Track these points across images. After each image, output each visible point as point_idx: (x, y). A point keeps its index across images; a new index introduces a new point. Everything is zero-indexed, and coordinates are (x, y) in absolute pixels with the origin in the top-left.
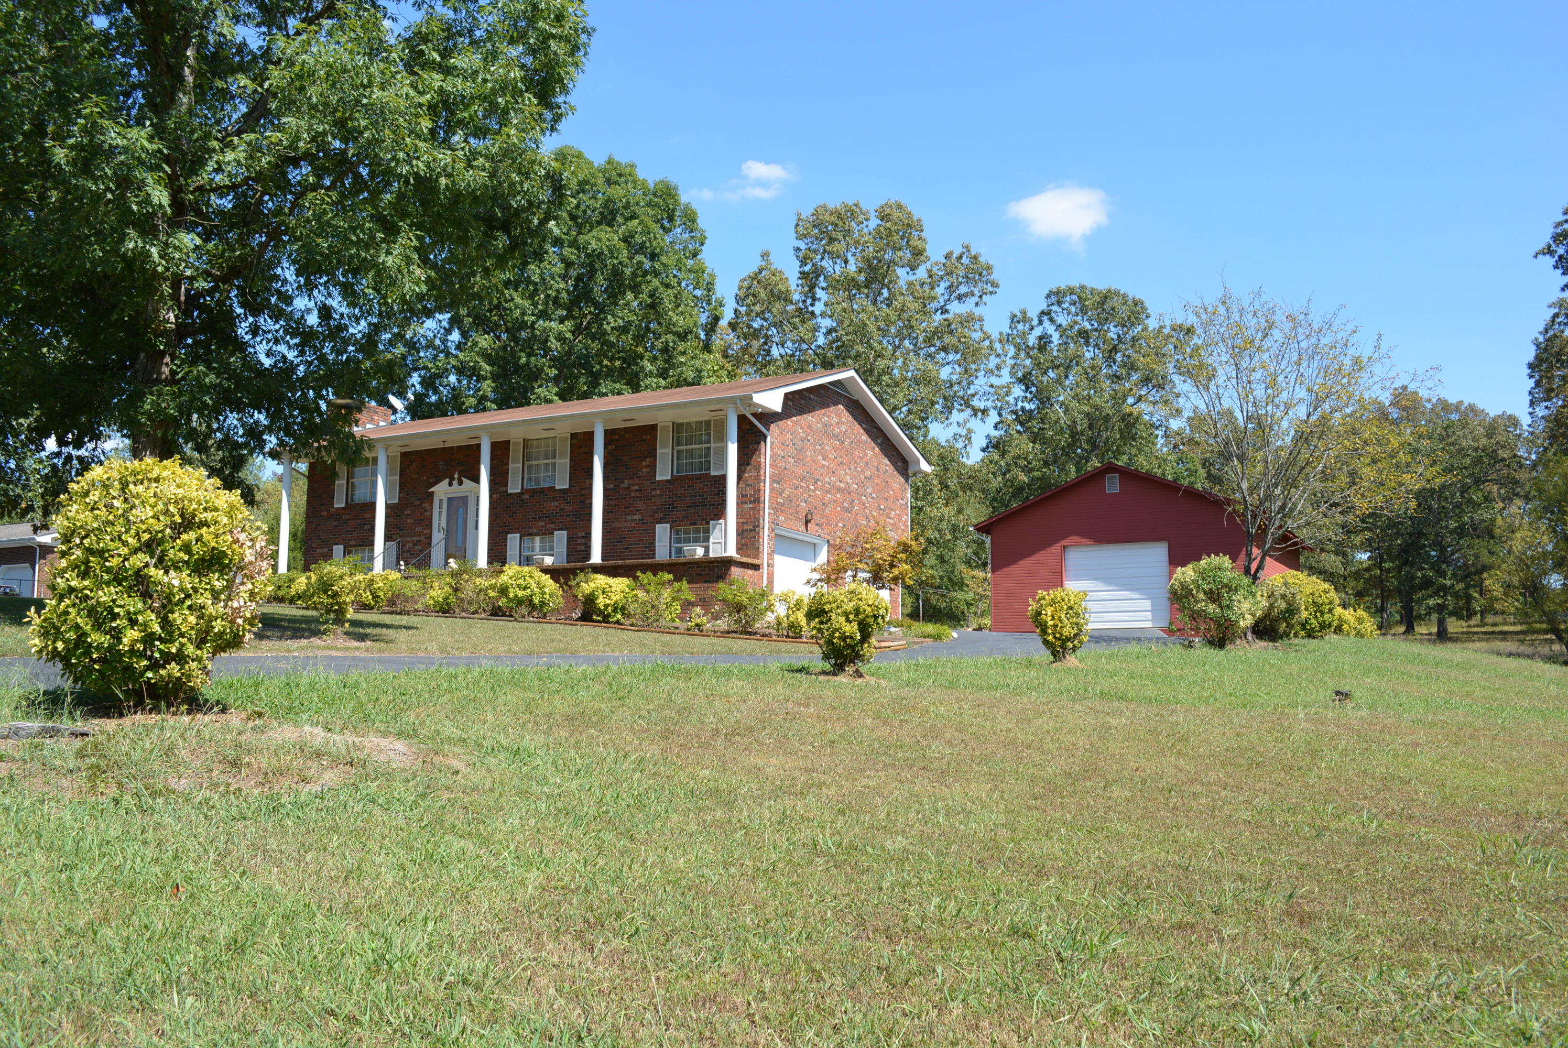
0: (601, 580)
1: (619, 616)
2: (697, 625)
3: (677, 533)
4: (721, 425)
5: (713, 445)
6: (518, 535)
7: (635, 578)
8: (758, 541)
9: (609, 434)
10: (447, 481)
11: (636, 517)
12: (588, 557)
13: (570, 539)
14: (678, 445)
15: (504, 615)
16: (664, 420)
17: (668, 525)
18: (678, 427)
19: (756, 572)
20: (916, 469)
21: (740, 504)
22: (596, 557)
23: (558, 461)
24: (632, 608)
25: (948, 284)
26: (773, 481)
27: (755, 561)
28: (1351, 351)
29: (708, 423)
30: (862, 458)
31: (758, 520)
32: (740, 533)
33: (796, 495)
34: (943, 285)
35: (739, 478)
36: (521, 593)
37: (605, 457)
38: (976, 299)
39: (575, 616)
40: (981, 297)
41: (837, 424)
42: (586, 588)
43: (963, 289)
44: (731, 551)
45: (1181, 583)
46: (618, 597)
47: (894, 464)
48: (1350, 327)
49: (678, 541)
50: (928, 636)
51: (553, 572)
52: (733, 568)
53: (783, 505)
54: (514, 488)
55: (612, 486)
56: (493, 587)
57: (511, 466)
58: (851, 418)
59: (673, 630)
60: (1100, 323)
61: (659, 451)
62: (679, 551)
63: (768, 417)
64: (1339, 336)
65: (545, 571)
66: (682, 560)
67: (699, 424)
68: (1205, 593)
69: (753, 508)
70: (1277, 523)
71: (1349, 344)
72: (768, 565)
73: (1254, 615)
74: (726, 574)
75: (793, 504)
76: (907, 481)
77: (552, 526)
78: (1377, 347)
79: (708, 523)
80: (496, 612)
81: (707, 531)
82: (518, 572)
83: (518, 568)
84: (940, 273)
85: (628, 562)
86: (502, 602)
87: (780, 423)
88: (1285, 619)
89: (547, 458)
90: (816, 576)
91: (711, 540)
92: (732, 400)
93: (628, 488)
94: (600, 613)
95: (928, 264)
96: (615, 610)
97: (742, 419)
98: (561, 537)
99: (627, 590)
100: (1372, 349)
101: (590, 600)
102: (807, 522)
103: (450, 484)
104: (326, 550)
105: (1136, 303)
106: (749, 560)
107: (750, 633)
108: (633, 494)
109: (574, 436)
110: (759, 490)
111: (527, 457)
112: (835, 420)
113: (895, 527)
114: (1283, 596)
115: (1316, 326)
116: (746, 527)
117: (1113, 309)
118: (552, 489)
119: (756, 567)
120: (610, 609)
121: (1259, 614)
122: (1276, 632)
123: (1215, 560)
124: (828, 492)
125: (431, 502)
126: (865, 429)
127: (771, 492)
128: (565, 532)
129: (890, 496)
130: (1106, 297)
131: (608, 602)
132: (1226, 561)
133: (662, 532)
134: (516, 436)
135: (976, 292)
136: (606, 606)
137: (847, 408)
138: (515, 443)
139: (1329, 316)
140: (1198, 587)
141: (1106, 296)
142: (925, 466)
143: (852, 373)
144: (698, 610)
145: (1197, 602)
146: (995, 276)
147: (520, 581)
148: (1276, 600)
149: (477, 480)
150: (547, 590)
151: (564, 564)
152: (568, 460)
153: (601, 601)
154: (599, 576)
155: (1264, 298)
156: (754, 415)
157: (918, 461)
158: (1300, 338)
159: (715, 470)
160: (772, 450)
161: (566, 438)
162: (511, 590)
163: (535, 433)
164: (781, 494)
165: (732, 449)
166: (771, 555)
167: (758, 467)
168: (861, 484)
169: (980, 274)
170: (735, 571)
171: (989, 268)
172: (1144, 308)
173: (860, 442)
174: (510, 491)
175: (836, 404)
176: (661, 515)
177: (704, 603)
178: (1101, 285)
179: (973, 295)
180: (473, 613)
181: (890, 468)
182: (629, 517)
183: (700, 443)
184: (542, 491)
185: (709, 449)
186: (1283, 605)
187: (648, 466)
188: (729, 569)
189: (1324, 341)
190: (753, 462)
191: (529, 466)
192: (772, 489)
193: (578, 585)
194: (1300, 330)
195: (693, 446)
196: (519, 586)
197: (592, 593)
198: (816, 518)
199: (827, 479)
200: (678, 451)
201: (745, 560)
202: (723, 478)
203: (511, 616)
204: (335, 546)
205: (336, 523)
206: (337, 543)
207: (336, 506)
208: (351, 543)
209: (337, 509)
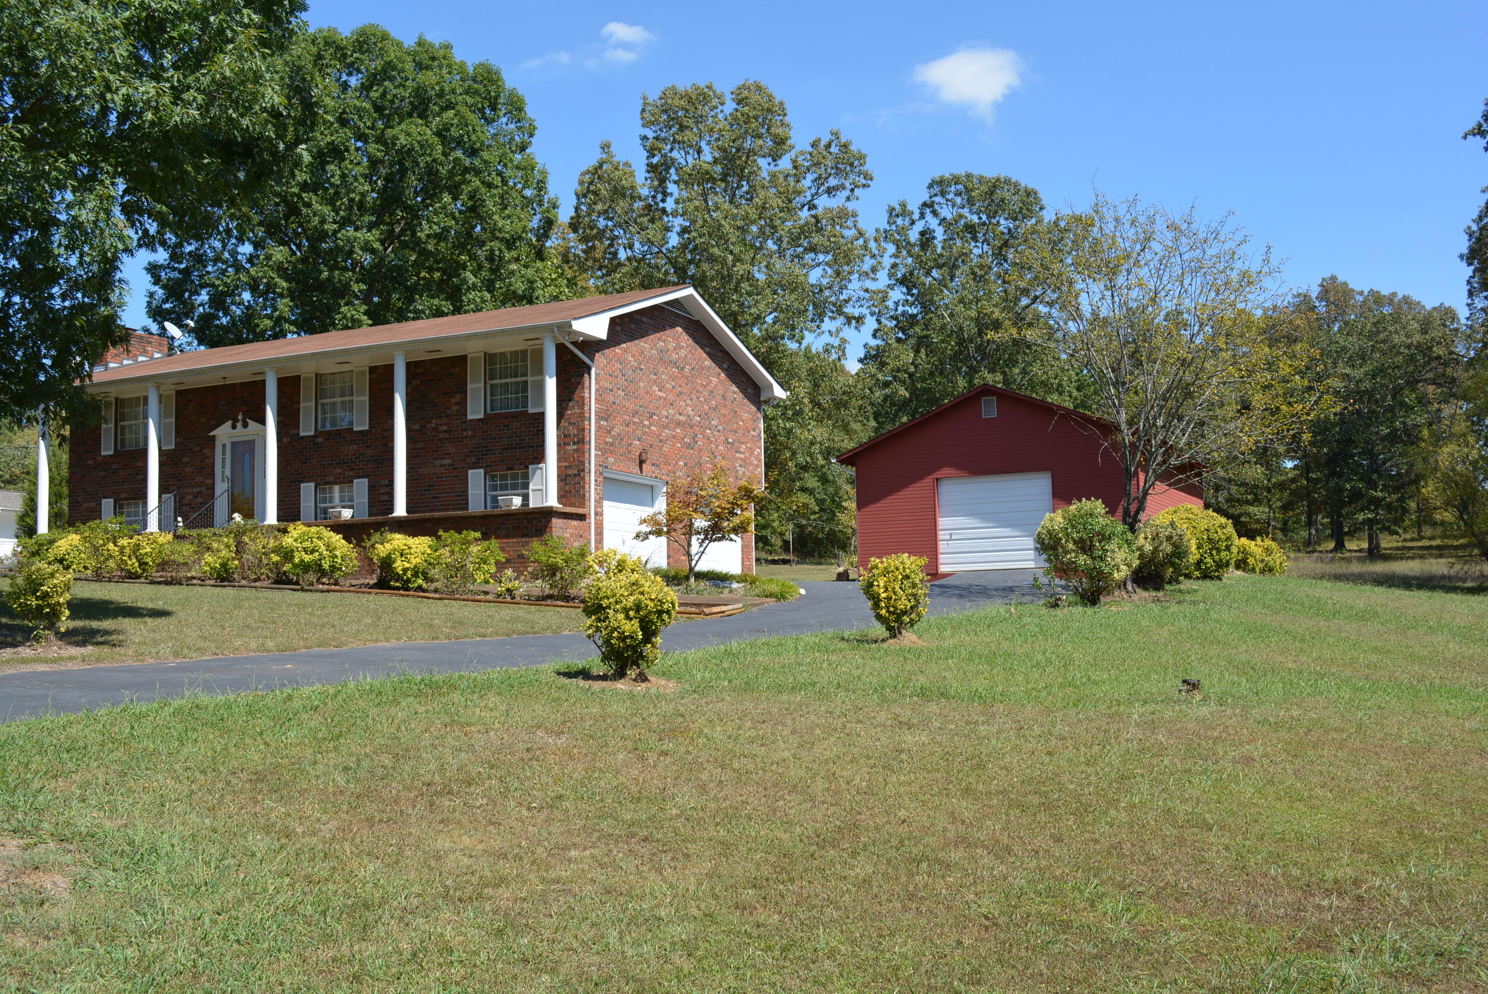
0: (398, 540)
1: (420, 581)
2: (508, 590)
3: (493, 478)
4: (539, 355)
5: (530, 379)
6: (312, 484)
7: (439, 538)
8: (584, 487)
9: (411, 367)
10: (229, 423)
11: (445, 462)
12: (391, 509)
13: (371, 488)
14: (491, 379)
15: (289, 582)
16: (474, 350)
17: (482, 471)
18: (490, 358)
19: (582, 523)
20: (770, 396)
21: (561, 445)
22: (400, 509)
23: (356, 399)
24: (434, 572)
25: (815, 176)
26: (599, 418)
27: (580, 511)
28: (1238, 265)
29: (524, 352)
30: (705, 387)
31: (583, 463)
32: (563, 478)
33: (627, 433)
34: (810, 177)
35: (560, 415)
36: (307, 558)
37: (407, 394)
38: (847, 193)
39: (372, 582)
40: (852, 190)
41: (675, 348)
42: (382, 550)
43: (833, 182)
44: (552, 501)
45: (1049, 531)
46: (418, 560)
47: (743, 390)
48: (1239, 237)
49: (494, 488)
50: (771, 595)
51: (348, 530)
52: (554, 520)
53: (612, 444)
54: (307, 430)
55: (417, 427)
56: (276, 551)
57: (302, 405)
58: (691, 342)
59: (482, 597)
60: (988, 217)
61: (469, 386)
62: (495, 499)
63: (591, 346)
64: (1227, 247)
65: (340, 528)
66: (497, 511)
67: (514, 353)
68: (1075, 542)
69: (577, 450)
70: (1160, 459)
71: (1236, 257)
72: (596, 514)
73: (1128, 565)
74: (546, 526)
75: (623, 443)
76: (759, 409)
77: (351, 473)
78: (1266, 261)
79: (527, 468)
80: (282, 580)
81: (526, 477)
82: (304, 534)
83: (305, 528)
84: (807, 164)
85: (436, 514)
86: (287, 567)
87: (607, 351)
88: (1173, 564)
89: (343, 395)
90: (645, 528)
91: (531, 486)
92: (549, 328)
93: (436, 429)
94: (398, 578)
95: (793, 153)
96: (416, 575)
97: (561, 349)
98: (361, 486)
99: (429, 551)
100: (1261, 263)
101: (387, 563)
102: (641, 462)
103: (234, 427)
104: (93, 505)
105: (1028, 193)
106: (573, 510)
107: (567, 598)
108: (442, 436)
109: (373, 370)
110: (583, 429)
111: (320, 394)
112: (672, 345)
113: (745, 463)
114: (1169, 538)
115: (1201, 236)
116: (570, 472)
117: (1003, 200)
118: (350, 430)
119: (582, 517)
120: (409, 574)
121: (1136, 563)
122: (1162, 579)
123: (1086, 505)
124: (666, 427)
125: (213, 447)
126: (708, 353)
127: (597, 431)
128: (366, 480)
129: (739, 427)
130: (995, 187)
131: (407, 565)
132: (1098, 506)
133: (476, 478)
134: (307, 371)
135: (848, 185)
136: (405, 570)
137: (685, 329)
138: (306, 379)
139: (1214, 225)
140: (1067, 535)
141: (995, 185)
142: (779, 392)
143: (690, 291)
144: (509, 572)
145: (1067, 552)
146: (868, 167)
147: (307, 544)
148: (1161, 543)
149: (262, 421)
150: (338, 553)
151: (366, 518)
152: (367, 398)
153: (399, 565)
154: (397, 536)
155: (1140, 207)
156: (575, 344)
157: (771, 386)
158: (1183, 249)
159: (533, 406)
160: (597, 382)
161: (364, 372)
162: (296, 554)
163: (329, 367)
164: (609, 432)
165: (551, 385)
166: (599, 503)
167: (582, 403)
168: (705, 416)
169: (852, 165)
170: (557, 523)
171: (862, 158)
172: (1037, 200)
173: (702, 368)
174: (302, 434)
175: (673, 326)
176: (474, 459)
177: (518, 562)
178: (990, 173)
179: (844, 188)
180: (255, 580)
181: (739, 396)
182: (437, 462)
183: (516, 376)
184: (339, 433)
185: (526, 382)
186: (1169, 549)
187: (457, 404)
188: (549, 521)
189: (1211, 252)
190: (576, 397)
191: (323, 405)
192: (599, 428)
193: (373, 546)
194: (1183, 240)
195: (509, 380)
196: (305, 550)
197: (389, 556)
198: (652, 457)
199: (665, 413)
200: (492, 386)
201: (568, 510)
202: (541, 417)
203: (297, 583)
204: (104, 501)
205: (104, 474)
206: (106, 497)
207: (103, 453)
208: (122, 496)
209: (105, 456)
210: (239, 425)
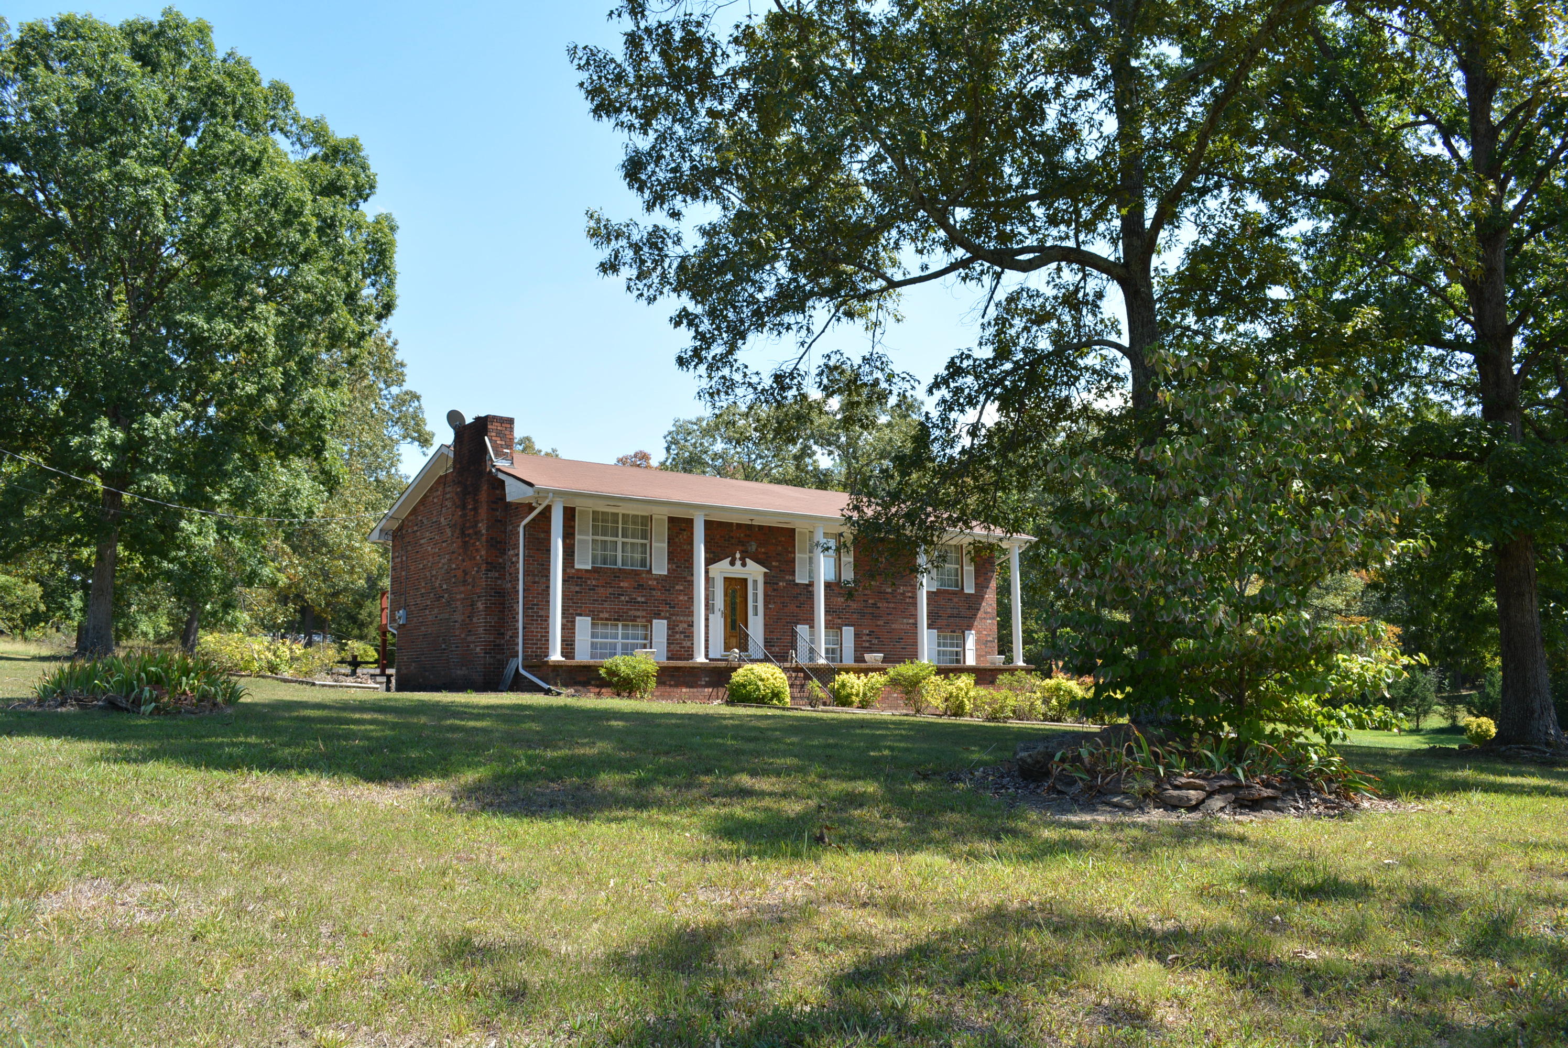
3: (941, 638)
8: (996, 650)
10: (727, 559)
13: (857, 635)
17: (935, 631)
21: (982, 619)
29: (956, 547)
32: (984, 643)
35: (981, 597)
49: (942, 645)
54: (801, 578)
55: (890, 590)
57: (797, 555)
62: (943, 654)
67: (950, 546)
69: (992, 624)
77: (840, 621)
79: (963, 632)
81: (962, 639)
91: (967, 646)
98: (848, 633)
103: (732, 563)
110: (993, 609)
116: (988, 638)
118: (838, 585)
128: (852, 629)
134: (802, 526)
138: (800, 533)
149: (761, 563)
152: (852, 560)
159: (970, 589)
167: (993, 591)
174: (797, 581)
176: (930, 622)
183: (952, 564)
184: (829, 585)
190: (991, 586)
195: (947, 566)
202: (973, 596)
204: (578, 618)
205: (577, 589)
206: (580, 615)
207: (577, 566)
208: (601, 615)
209: (578, 570)
210: (738, 563)
